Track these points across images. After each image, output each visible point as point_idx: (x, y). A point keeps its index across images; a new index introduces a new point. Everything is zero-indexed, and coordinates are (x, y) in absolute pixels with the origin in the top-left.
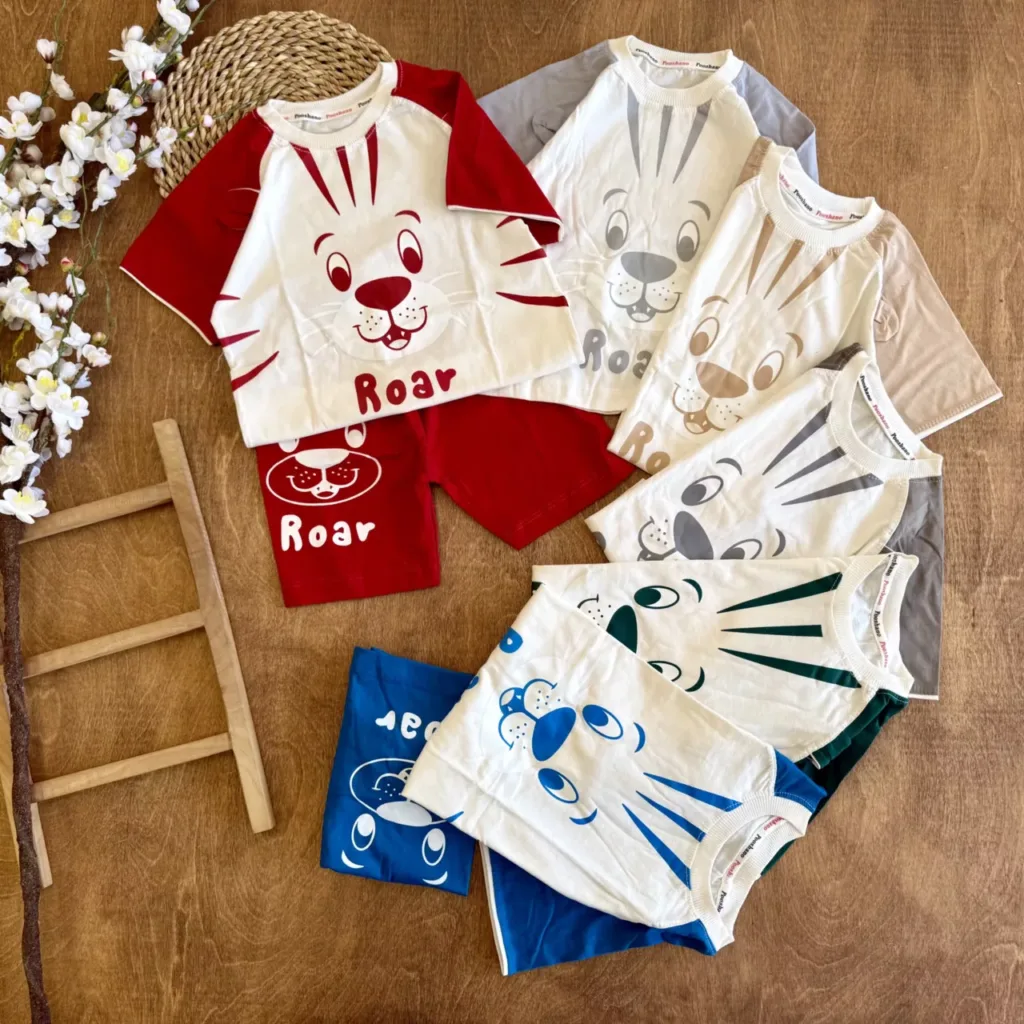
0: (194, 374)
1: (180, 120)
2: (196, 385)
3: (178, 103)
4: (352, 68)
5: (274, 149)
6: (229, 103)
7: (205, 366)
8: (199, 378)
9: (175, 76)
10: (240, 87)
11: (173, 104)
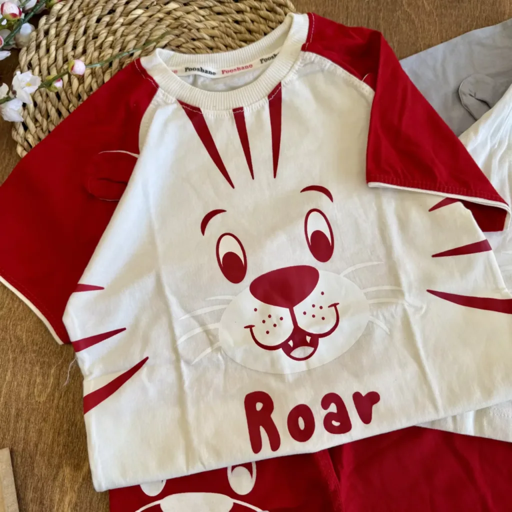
0: (38, 381)
1: (48, 69)
2: (39, 396)
3: (48, 51)
4: (253, 21)
5: (158, 106)
6: (108, 53)
7: (52, 371)
8: (45, 386)
9: (47, 20)
10: (122, 36)
11: (43, 50)
